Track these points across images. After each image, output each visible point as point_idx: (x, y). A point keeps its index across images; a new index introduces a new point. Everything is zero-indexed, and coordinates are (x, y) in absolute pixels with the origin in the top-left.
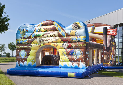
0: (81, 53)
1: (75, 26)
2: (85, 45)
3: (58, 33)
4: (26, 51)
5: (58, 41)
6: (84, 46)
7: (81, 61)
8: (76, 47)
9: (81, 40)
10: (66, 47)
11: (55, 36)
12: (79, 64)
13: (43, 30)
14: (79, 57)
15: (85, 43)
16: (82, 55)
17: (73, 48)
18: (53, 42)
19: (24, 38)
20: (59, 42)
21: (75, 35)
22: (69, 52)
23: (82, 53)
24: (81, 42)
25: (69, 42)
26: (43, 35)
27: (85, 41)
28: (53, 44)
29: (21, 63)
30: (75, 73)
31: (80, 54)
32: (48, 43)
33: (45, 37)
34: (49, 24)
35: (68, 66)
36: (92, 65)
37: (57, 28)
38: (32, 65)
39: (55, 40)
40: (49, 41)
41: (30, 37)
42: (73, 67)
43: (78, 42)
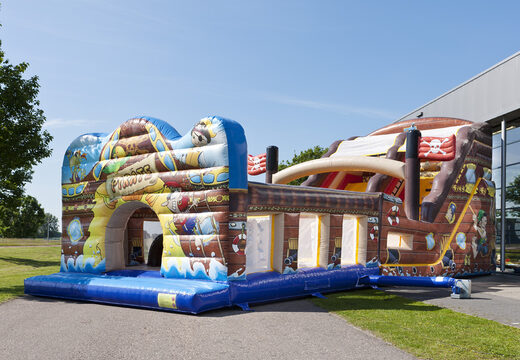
0: (214, 227)
1: (199, 134)
2: (225, 198)
3: (157, 158)
4: (81, 222)
5: (156, 187)
6: (224, 203)
7: (213, 254)
8: (202, 207)
9: (215, 183)
10: (175, 206)
11: (149, 171)
12: (207, 266)
13: (120, 150)
14: (207, 239)
15: (226, 191)
16: (217, 233)
17: (193, 211)
18: (144, 191)
19: (78, 180)
20: (158, 191)
21: (199, 166)
22: (182, 224)
23: (217, 225)
24: (215, 187)
25: (184, 190)
26: (121, 169)
27: (227, 183)
28: (145, 196)
29: (71, 260)
30: (175, 296)
31: (212, 230)
32: (133, 194)
33: (126, 175)
34: (134, 131)
35: (180, 271)
36: (284, 268)
37: (154, 144)
38: (95, 268)
39: (147, 183)
40: (134, 187)
41: (89, 177)
42: (193, 273)
43: (208, 188)
